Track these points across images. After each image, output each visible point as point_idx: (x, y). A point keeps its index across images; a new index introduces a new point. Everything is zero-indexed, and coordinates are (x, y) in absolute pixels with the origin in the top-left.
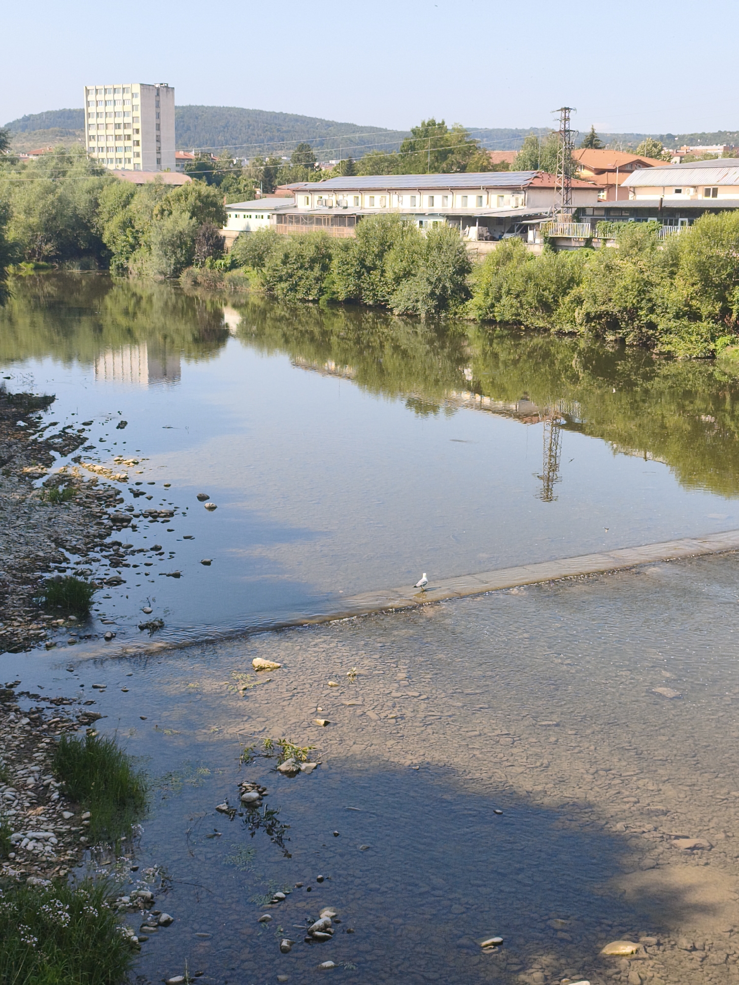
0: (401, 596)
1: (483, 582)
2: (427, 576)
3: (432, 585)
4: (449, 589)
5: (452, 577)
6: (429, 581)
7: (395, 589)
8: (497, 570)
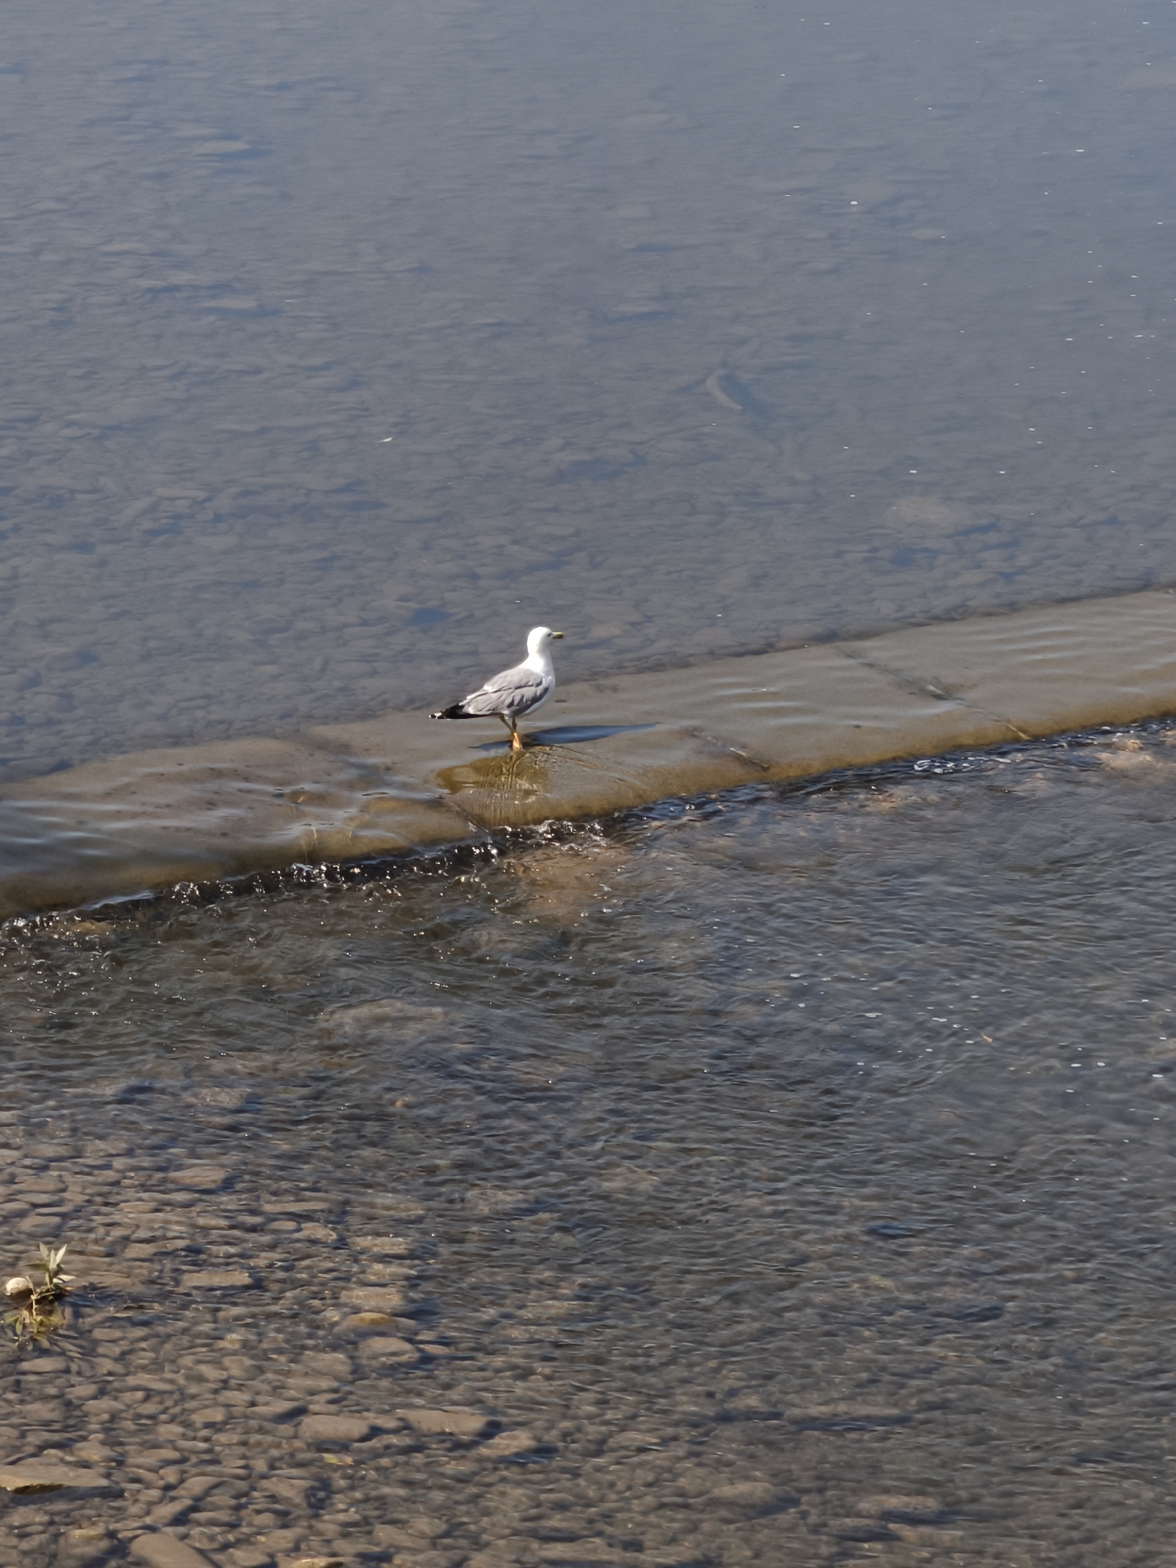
0: (371, 777)
1: (918, 690)
2: (550, 646)
3: (584, 708)
4: (692, 733)
5: (714, 655)
6: (562, 680)
7: (331, 732)
8: (1013, 608)
